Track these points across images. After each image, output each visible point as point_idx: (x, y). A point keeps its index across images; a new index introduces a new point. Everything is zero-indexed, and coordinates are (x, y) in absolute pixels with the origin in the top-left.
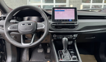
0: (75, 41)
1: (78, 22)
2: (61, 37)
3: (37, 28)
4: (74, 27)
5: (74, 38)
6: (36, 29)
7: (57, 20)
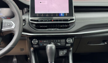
0: (71, 49)
1: (74, 18)
2: (45, 43)
3: (2, 28)
4: (67, 26)
5: (67, 45)
6: (1, 30)
7: (39, 14)
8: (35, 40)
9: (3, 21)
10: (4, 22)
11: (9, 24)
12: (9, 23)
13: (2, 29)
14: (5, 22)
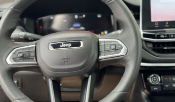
8: (154, 76)
9: (100, 40)
10: (102, 41)
11: (113, 47)
12: (113, 43)
13: (100, 57)
14: (104, 41)
